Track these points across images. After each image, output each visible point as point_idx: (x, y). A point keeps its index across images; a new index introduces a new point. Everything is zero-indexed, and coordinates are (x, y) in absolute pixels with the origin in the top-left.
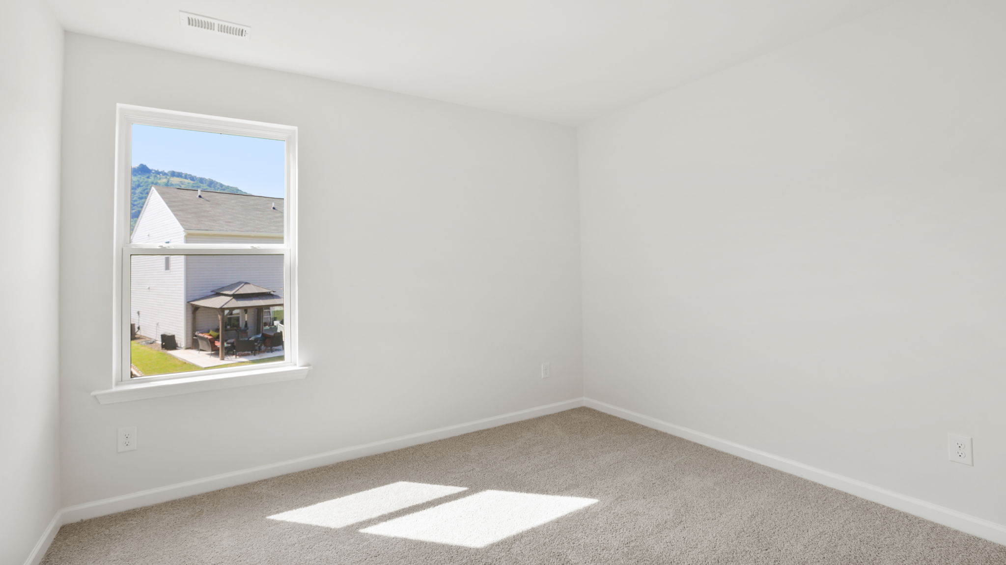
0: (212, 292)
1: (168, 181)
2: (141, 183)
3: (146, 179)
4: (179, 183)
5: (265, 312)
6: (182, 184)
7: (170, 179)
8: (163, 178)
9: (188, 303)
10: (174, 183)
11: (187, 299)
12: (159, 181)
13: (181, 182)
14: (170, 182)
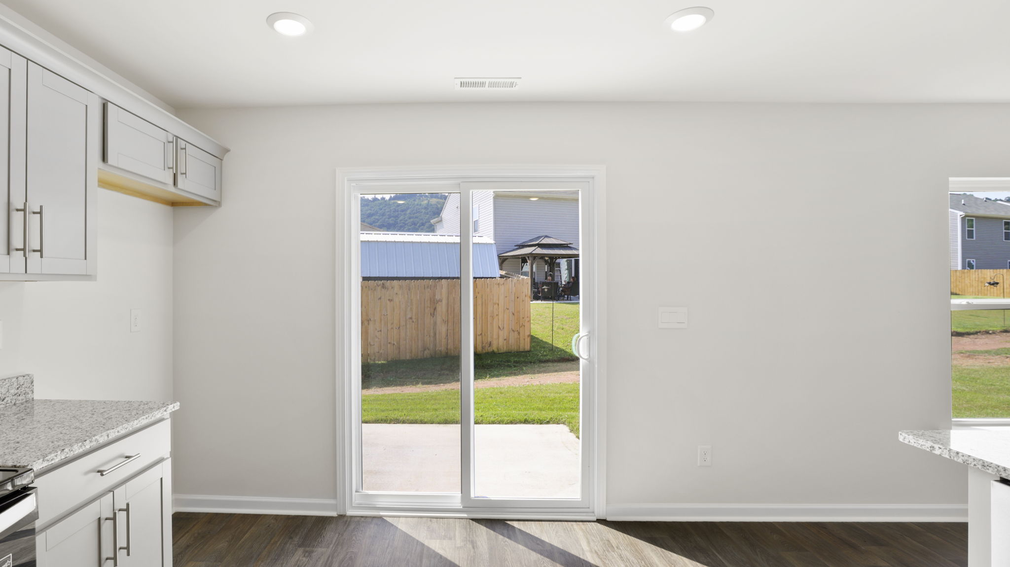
0: (515, 246)
1: (429, 203)
2: (410, 205)
3: (413, 202)
4: (435, 203)
5: (556, 270)
6: (439, 204)
7: (430, 200)
8: (425, 200)
9: (498, 255)
10: (433, 203)
11: (497, 253)
12: (422, 203)
13: (438, 202)
14: (430, 203)
